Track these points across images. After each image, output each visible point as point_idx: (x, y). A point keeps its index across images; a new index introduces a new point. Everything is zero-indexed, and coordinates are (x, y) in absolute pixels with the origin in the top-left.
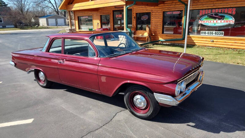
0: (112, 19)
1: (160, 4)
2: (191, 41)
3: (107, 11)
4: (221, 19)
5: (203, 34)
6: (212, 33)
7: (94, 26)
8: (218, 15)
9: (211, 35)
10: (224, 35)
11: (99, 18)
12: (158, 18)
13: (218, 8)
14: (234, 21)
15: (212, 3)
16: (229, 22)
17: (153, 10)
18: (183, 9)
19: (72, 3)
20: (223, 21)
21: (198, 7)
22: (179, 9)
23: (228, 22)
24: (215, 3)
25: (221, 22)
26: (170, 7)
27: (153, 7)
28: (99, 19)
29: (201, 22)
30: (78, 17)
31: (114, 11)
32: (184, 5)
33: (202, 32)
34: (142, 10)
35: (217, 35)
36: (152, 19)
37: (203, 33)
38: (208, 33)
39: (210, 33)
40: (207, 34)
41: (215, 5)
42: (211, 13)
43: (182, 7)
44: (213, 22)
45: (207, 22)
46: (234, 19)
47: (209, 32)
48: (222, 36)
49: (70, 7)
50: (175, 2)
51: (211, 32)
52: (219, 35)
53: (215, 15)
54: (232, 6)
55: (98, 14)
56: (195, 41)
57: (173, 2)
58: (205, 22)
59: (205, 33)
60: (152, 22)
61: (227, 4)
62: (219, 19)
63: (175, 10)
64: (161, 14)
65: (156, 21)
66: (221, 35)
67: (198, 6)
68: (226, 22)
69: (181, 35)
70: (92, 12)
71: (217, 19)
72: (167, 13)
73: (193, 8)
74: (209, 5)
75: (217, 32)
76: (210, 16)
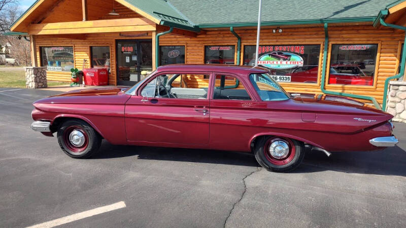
0: (114, 53)
1: (200, 35)
3: (104, 40)
4: (287, 59)
6: (276, 79)
7: (76, 64)
8: (282, 53)
10: (292, 81)
11: (89, 50)
12: (198, 55)
13: (282, 45)
14: (303, 62)
15: (275, 37)
16: (296, 64)
17: (190, 42)
18: (236, 44)
19: (40, 23)
20: (289, 62)
22: (229, 44)
24: (278, 37)
25: (287, 63)
26: (214, 41)
27: (189, 39)
28: (89, 53)
29: (260, 62)
30: (41, 48)
31: (117, 41)
32: (236, 38)
34: (170, 42)
35: (282, 81)
36: (188, 57)
41: (279, 40)
42: (274, 50)
43: (233, 41)
44: (277, 63)
45: (269, 63)
46: (302, 59)
48: (289, 82)
49: (36, 28)
50: (223, 34)
51: (275, 76)
52: (284, 81)
53: (279, 53)
54: (300, 43)
55: (85, 44)
57: (220, 33)
58: (266, 62)
60: (187, 61)
61: (294, 41)
62: (285, 60)
63: (223, 44)
64: (203, 48)
65: (192, 60)
66: (287, 81)
68: (293, 63)
69: (233, 81)
70: (73, 41)
71: (282, 60)
72: (210, 48)
73: (250, 43)
74: (270, 40)
75: (282, 76)
76: (272, 55)
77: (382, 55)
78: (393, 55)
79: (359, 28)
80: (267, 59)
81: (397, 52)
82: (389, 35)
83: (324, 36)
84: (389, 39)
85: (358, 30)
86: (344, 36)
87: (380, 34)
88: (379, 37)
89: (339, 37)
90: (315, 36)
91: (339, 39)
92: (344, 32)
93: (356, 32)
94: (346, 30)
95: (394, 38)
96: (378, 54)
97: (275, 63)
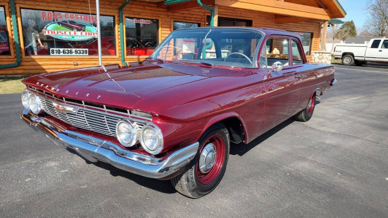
2: (38, 67)
4: (81, 30)
5: (55, 54)
6: (71, 52)
8: (75, 22)
9: (69, 54)
10: (89, 54)
15: (64, 2)
16: (93, 35)
20: (84, 33)
21: (38, 5)
23: (91, 34)
24: (68, 3)
25: (81, 34)
29: (47, 32)
33: (53, 51)
35: (78, 54)
37: (55, 52)
38: (64, 52)
39: (66, 52)
40: (62, 54)
44: (70, 33)
45: (59, 33)
47: (66, 49)
48: (86, 55)
51: (69, 49)
52: (81, 54)
53: (71, 22)
54: (94, 12)
56: (44, 67)
58: (56, 33)
59: (59, 52)
61: (87, 9)
62: (79, 30)
66: (84, 54)
67: (37, 3)
68: (89, 35)
69: (9, 57)
71: (75, 30)
73: (29, 5)
74: (58, 5)
75: (78, 49)
76: (62, 24)
77: (162, 29)
78: (168, 29)
79: (145, 4)
80: (57, 28)
81: (171, 28)
82: (165, 13)
83: (116, 7)
84: (165, 17)
85: (144, 6)
86: (135, 10)
87: (159, 11)
88: (159, 14)
89: (130, 11)
90: (109, 7)
91: (130, 13)
92: (134, 6)
93: (143, 7)
94: (135, 4)
95: (168, 16)
96: (160, 29)
97: (68, 33)
